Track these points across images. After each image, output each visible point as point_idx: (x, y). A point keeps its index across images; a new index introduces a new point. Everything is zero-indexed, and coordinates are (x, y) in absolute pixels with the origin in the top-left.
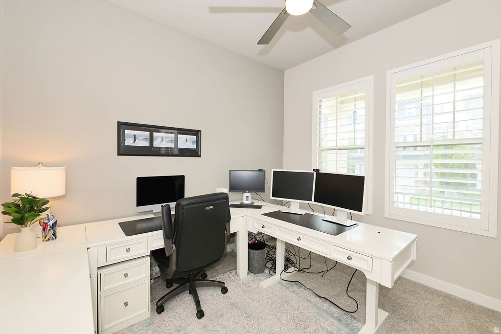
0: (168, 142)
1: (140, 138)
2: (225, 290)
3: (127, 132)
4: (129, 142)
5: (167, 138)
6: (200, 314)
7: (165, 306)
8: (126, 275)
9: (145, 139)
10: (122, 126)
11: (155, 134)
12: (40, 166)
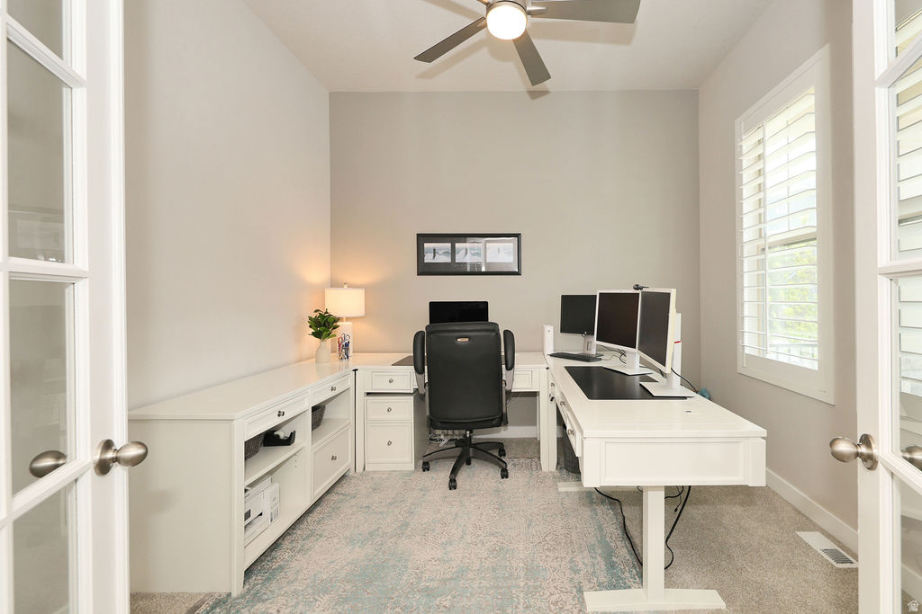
0: (474, 255)
1: (440, 253)
2: (505, 474)
3: (426, 245)
4: (428, 258)
5: (472, 249)
6: (453, 485)
7: (432, 465)
8: (389, 410)
9: (445, 253)
10: (423, 238)
11: (457, 245)
12: (346, 287)
